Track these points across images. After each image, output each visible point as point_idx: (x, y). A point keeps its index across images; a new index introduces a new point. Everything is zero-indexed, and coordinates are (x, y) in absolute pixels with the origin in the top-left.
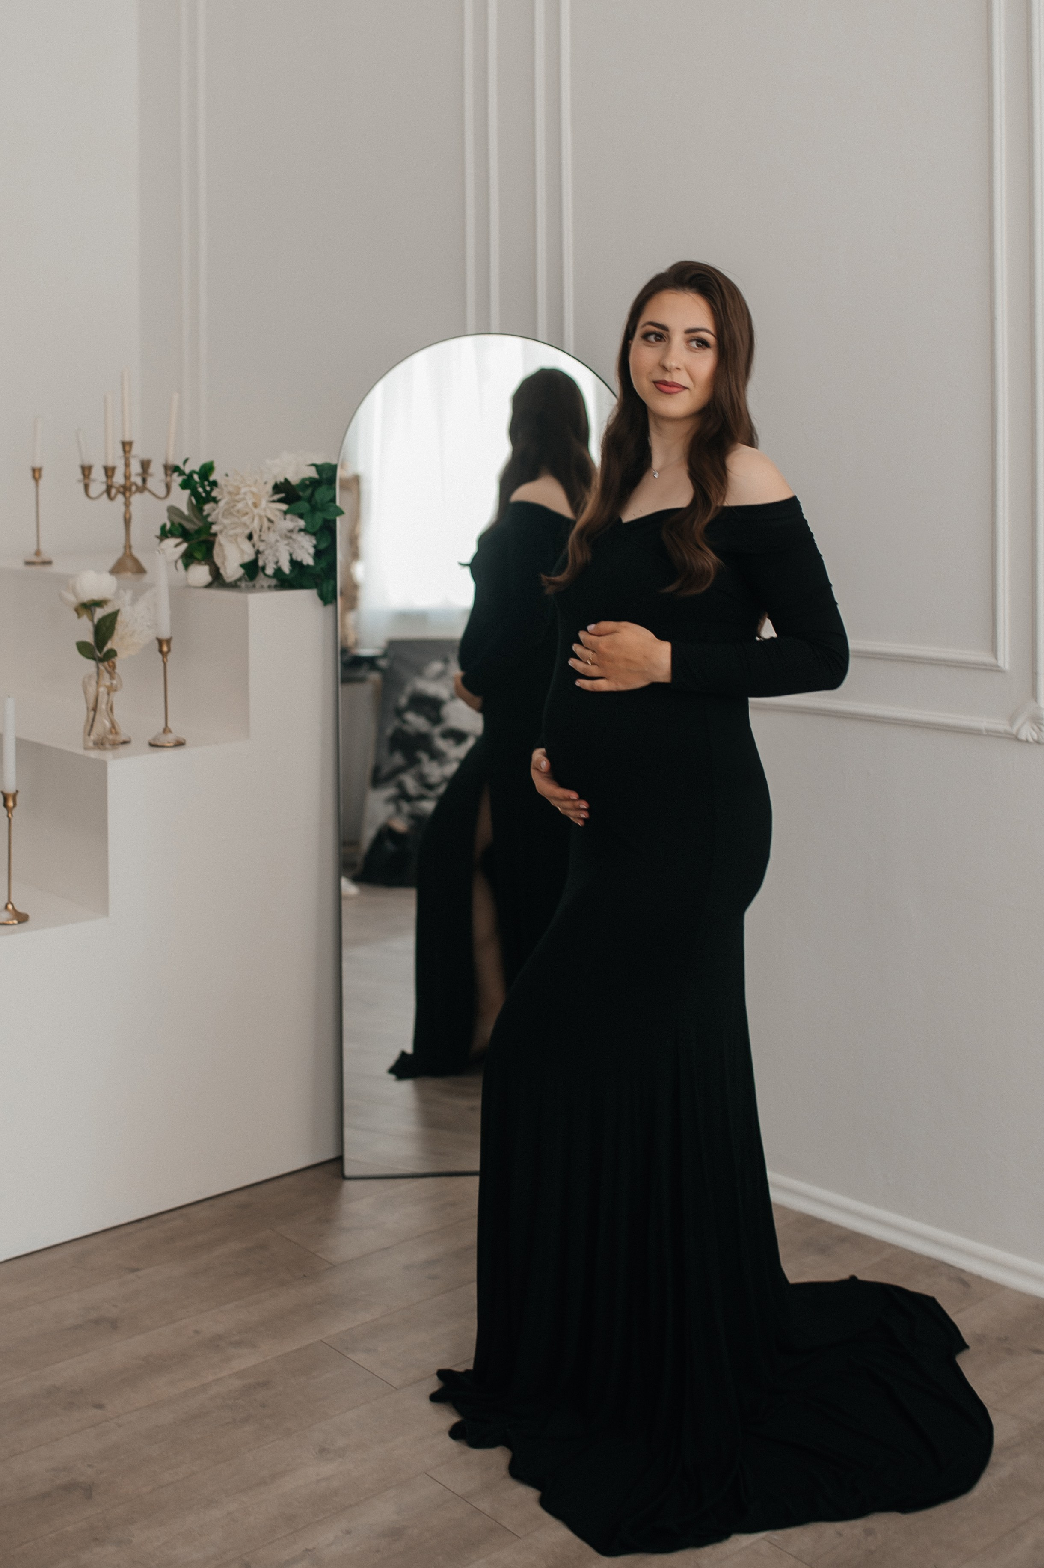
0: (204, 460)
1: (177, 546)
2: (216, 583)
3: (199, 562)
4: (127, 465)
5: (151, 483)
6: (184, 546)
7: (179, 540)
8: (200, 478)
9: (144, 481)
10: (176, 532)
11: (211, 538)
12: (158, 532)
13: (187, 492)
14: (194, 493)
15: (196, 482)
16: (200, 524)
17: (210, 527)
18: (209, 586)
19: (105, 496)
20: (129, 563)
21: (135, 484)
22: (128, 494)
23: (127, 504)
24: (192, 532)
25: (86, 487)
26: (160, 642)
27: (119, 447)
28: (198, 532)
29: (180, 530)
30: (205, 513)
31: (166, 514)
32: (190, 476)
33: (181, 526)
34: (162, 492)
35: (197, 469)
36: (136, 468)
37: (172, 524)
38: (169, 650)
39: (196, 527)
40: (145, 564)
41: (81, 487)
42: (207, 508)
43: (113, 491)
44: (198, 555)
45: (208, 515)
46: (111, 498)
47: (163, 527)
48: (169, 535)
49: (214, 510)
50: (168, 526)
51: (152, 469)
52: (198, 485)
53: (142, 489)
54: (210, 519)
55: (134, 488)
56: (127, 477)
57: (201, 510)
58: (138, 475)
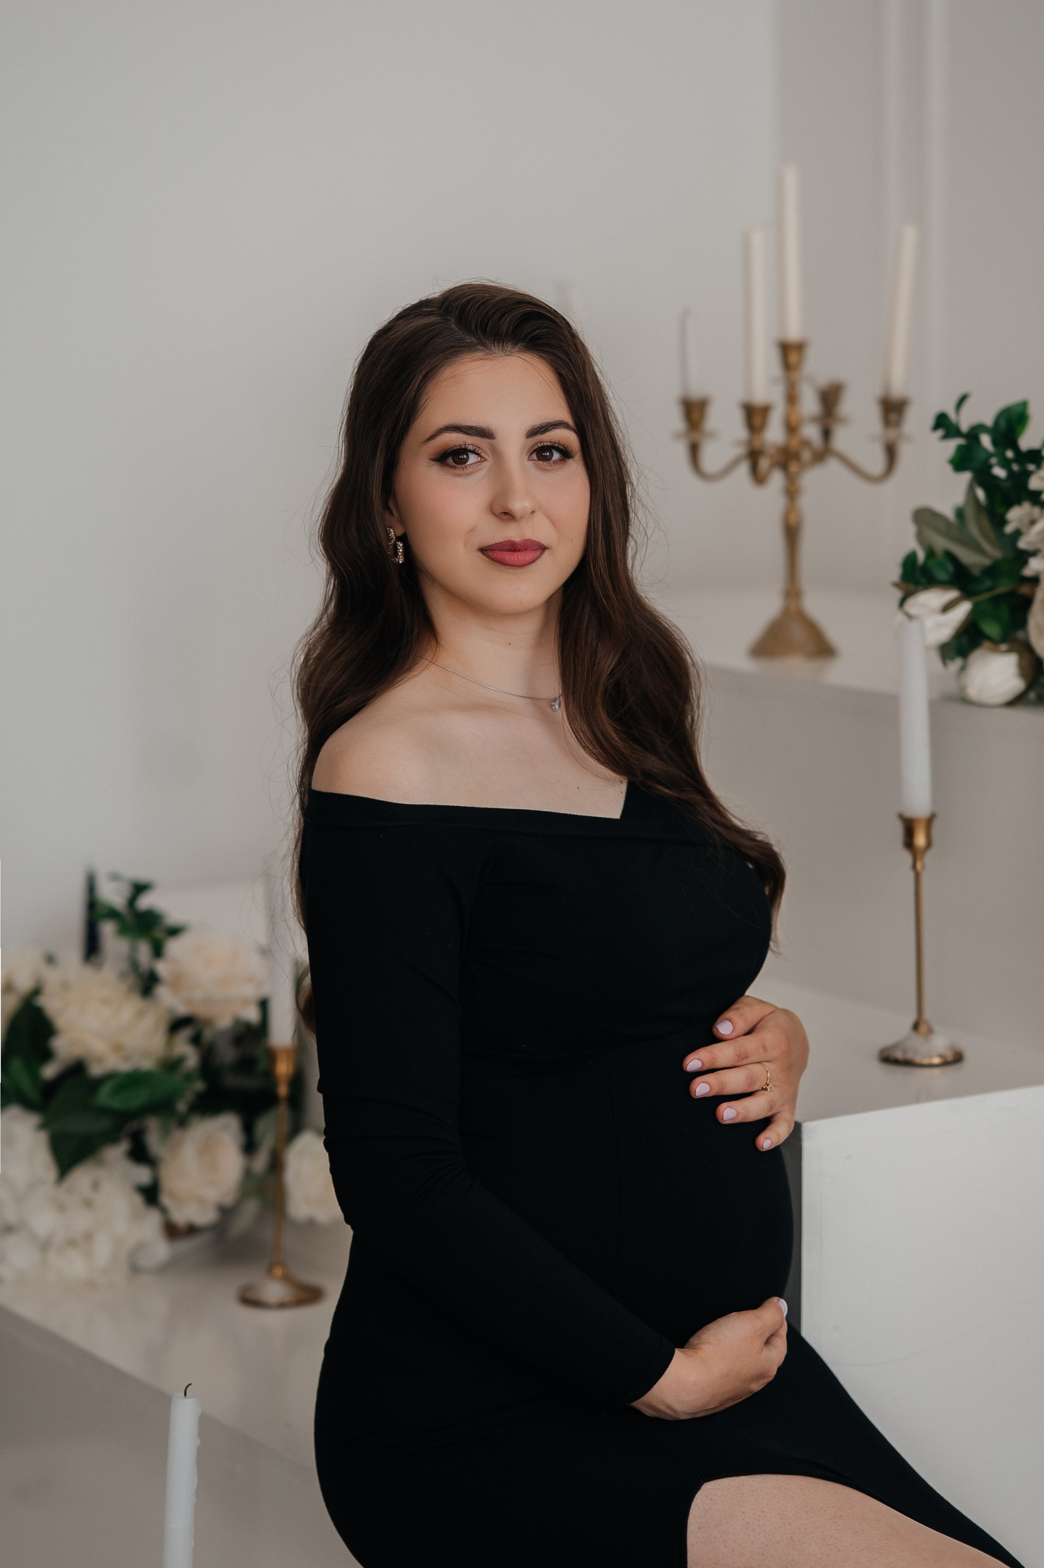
0: (1009, 399)
1: (947, 608)
2: (1032, 695)
3: (995, 643)
4: (792, 398)
5: (842, 439)
6: (964, 609)
7: (952, 594)
8: (995, 443)
9: (827, 434)
10: (941, 575)
11: (1025, 590)
12: (895, 573)
13: (966, 477)
14: (983, 477)
15: (985, 450)
16: (995, 553)
17: (1025, 563)
18: (1016, 701)
19: (743, 470)
20: (798, 633)
21: (806, 443)
22: (794, 468)
23: (792, 493)
24: (976, 572)
25: (694, 450)
26: (909, 827)
27: (774, 356)
28: (992, 571)
29: (950, 568)
30: (1009, 529)
31: (911, 529)
32: (973, 435)
33: (950, 557)
34: (875, 462)
35: (988, 420)
36: (810, 405)
37: (931, 553)
38: (929, 844)
39: (987, 562)
40: (833, 633)
41: (681, 450)
42: (1016, 515)
43: (764, 463)
44: (991, 629)
45: (1018, 534)
46: (758, 478)
47: (910, 562)
48: (923, 580)
49: (1033, 522)
50: (921, 556)
51: (847, 406)
52: (994, 460)
53: (822, 454)
54: (1023, 544)
55: (806, 455)
56: (791, 428)
57: (999, 521)
58: (814, 420)
